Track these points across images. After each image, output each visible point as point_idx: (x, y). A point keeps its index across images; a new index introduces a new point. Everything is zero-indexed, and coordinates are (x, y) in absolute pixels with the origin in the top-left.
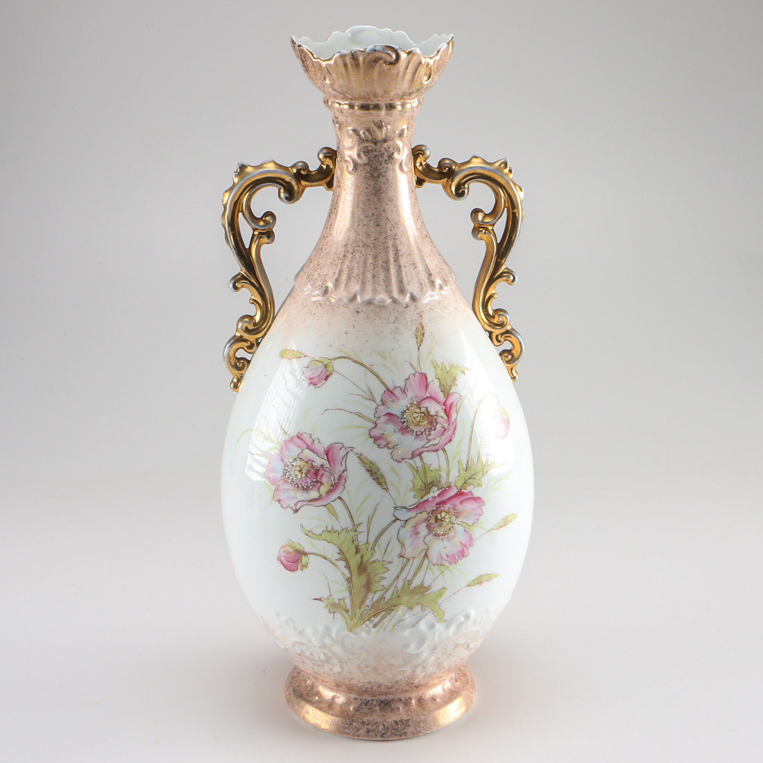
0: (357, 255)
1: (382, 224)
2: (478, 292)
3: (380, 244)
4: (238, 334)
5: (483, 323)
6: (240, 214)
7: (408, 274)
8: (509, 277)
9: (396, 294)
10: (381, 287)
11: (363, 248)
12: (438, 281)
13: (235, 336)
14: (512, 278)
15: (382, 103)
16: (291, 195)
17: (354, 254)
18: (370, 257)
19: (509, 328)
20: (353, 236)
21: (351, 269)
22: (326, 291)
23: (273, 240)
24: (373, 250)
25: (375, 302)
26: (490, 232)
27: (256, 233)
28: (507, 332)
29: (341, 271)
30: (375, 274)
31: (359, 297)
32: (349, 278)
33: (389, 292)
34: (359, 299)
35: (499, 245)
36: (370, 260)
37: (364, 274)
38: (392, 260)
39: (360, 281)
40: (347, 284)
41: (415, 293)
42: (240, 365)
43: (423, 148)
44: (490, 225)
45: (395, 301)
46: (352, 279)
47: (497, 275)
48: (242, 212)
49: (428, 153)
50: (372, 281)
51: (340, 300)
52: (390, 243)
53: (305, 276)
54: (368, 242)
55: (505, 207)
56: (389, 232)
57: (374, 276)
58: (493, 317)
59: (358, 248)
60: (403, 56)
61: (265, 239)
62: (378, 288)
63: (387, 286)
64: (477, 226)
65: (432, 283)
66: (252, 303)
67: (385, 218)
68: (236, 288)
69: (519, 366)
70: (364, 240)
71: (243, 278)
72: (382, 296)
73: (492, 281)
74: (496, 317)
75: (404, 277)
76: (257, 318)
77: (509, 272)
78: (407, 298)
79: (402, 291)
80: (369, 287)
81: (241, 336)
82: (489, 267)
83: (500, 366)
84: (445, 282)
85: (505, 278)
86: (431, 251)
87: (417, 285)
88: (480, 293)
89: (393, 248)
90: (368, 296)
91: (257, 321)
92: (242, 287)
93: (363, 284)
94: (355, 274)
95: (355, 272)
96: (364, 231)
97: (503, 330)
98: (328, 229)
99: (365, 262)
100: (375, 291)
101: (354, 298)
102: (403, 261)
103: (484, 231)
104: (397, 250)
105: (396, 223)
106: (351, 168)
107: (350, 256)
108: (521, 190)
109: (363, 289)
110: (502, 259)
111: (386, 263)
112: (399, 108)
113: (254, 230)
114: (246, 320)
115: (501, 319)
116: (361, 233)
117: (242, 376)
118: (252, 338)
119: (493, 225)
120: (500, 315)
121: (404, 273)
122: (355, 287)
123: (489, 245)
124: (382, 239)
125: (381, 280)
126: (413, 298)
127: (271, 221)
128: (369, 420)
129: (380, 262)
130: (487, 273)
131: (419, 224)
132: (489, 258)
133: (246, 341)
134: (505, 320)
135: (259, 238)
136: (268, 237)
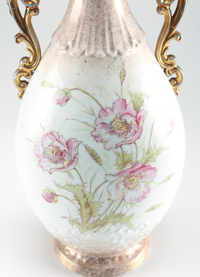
0: (86, 26)
1: (101, 6)
2: (158, 46)
3: (100, 19)
4: (20, 69)
5: (161, 64)
7: (117, 38)
8: (177, 37)
9: (109, 51)
10: (100, 47)
11: (90, 21)
12: (135, 42)
13: (18, 69)
14: (179, 37)
17: (84, 25)
18: (94, 27)
19: (176, 66)
20: (84, 13)
21: (82, 35)
22: (67, 48)
23: (38, 13)
24: (96, 22)
25: (96, 56)
26: (167, 10)
27: (28, 9)
28: (175, 68)
29: (76, 36)
30: (97, 38)
31: (86, 52)
32: (81, 40)
33: (104, 50)
34: (86, 53)
35: (173, 18)
36: (94, 29)
37: (90, 38)
38: (107, 29)
39: (87, 42)
40: (79, 44)
41: (120, 50)
42: (23, 85)
44: (168, 5)
45: (108, 55)
46: (83, 41)
47: (170, 36)
50: (94, 42)
51: (75, 54)
52: (106, 18)
53: (57, 36)
54: (92, 17)
56: (106, 12)
57: (96, 39)
58: (167, 60)
59: (86, 21)
61: (33, 13)
62: (98, 47)
63: (103, 46)
64: (160, 6)
65: (131, 43)
66: (27, 50)
67: (103, 2)
68: (17, 42)
69: (180, 87)
70: (90, 16)
71: (22, 36)
72: (100, 52)
73: (167, 39)
74: (169, 60)
75: (114, 40)
76: (31, 59)
77: (177, 34)
78: (116, 53)
79: (112, 49)
80: (93, 46)
81: (22, 70)
82: (166, 31)
83: (169, 87)
84: (139, 41)
85: (175, 38)
86: (132, 22)
87: (122, 45)
88: (160, 46)
89: (108, 22)
90: (92, 52)
91: (31, 61)
92: (21, 41)
93: (89, 44)
94: (84, 38)
95: (85, 36)
96: (90, 10)
97: (173, 68)
98: (70, 8)
99: (91, 30)
100: (96, 49)
101: (84, 53)
102: (114, 30)
103: (164, 9)
104: (110, 23)
105: (110, 6)
107: (81, 26)
109: (89, 48)
110: (174, 26)
111: (104, 31)
113: (27, 7)
114: (25, 60)
115: (171, 62)
116: (89, 12)
117: (24, 91)
118: (29, 71)
119: (170, 5)
120: (171, 59)
121: (114, 38)
122: (84, 46)
123: (166, 18)
124: (101, 16)
125: (100, 42)
126: (119, 53)
127: (36, 2)
128: (92, 126)
129: (100, 31)
130: (165, 35)
131: (125, 5)
132: (166, 25)
133: (25, 72)
134: (174, 62)
135: (30, 12)
136: (35, 12)
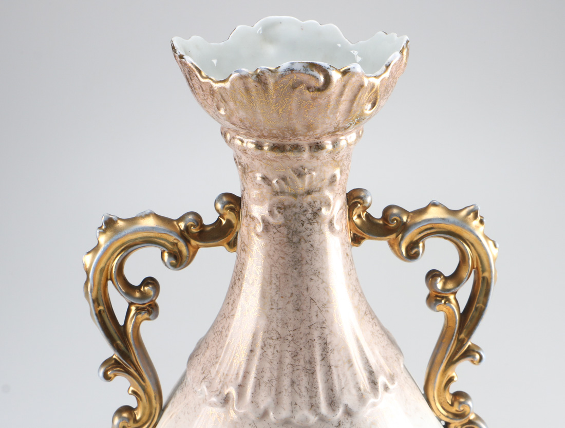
0: (270, 351)
1: (304, 307)
2: (432, 377)
3: (301, 336)
5: (438, 412)
6: (110, 282)
7: (341, 377)
8: (474, 357)
9: (324, 409)
10: (303, 401)
11: (278, 342)
12: (381, 380)
14: (478, 357)
15: (304, 142)
16: (178, 260)
17: (265, 349)
18: (288, 355)
19: (472, 417)
20: (263, 323)
21: (260, 371)
22: (226, 400)
23: (156, 316)
24: (292, 344)
25: (295, 421)
26: (451, 302)
27: (133, 308)
28: (470, 422)
29: (246, 374)
30: (295, 380)
31: (271, 414)
32: (258, 384)
33: (314, 407)
35: (463, 317)
36: (288, 360)
37: (278, 379)
38: (318, 358)
39: (273, 389)
40: (255, 393)
41: (350, 406)
43: (362, 194)
44: (452, 293)
45: (322, 419)
46: (263, 386)
47: (457, 357)
48: (111, 279)
49: (369, 200)
50: (290, 390)
51: (243, 417)
52: (316, 334)
54: (284, 332)
55: (473, 267)
56: (314, 319)
57: (293, 383)
58: (452, 405)
59: (270, 341)
60: (336, 76)
61: (144, 315)
62: (299, 401)
63: (311, 397)
64: (434, 294)
65: (374, 383)
66: (130, 394)
67: (308, 300)
68: (106, 377)
70: (279, 330)
71: (117, 364)
72: (304, 414)
73: (451, 362)
74: (456, 404)
75: (336, 382)
76: (139, 413)
77: (475, 350)
78: (340, 412)
79: (332, 403)
80: (286, 400)
82: (449, 346)
84: (392, 378)
85: (470, 359)
86: (373, 333)
87: (354, 391)
88: (437, 373)
89: (320, 341)
90: (285, 414)
91: (138, 418)
92: (115, 375)
93: (278, 393)
94: (266, 379)
95: (267, 376)
96: (279, 317)
97: (465, 421)
98: (230, 307)
99: (280, 362)
100: (294, 404)
101: (265, 414)
102: (334, 358)
103: (443, 301)
104: (326, 343)
105: (324, 305)
106: (260, 229)
107: (258, 351)
108: (495, 246)
109: (277, 402)
110: (467, 335)
111: (311, 363)
112: (329, 146)
113: (131, 304)
114: (125, 415)
115: (462, 409)
116: (275, 319)
119: (455, 293)
120: (460, 403)
121: (335, 377)
122: (265, 400)
123: (447, 319)
124: (304, 329)
125: (303, 389)
126: (348, 413)
127: (152, 293)
129: (302, 363)
130: (446, 353)
131: (357, 297)
132: (449, 333)
134: (467, 409)
135: (137, 314)
136: (150, 313)
